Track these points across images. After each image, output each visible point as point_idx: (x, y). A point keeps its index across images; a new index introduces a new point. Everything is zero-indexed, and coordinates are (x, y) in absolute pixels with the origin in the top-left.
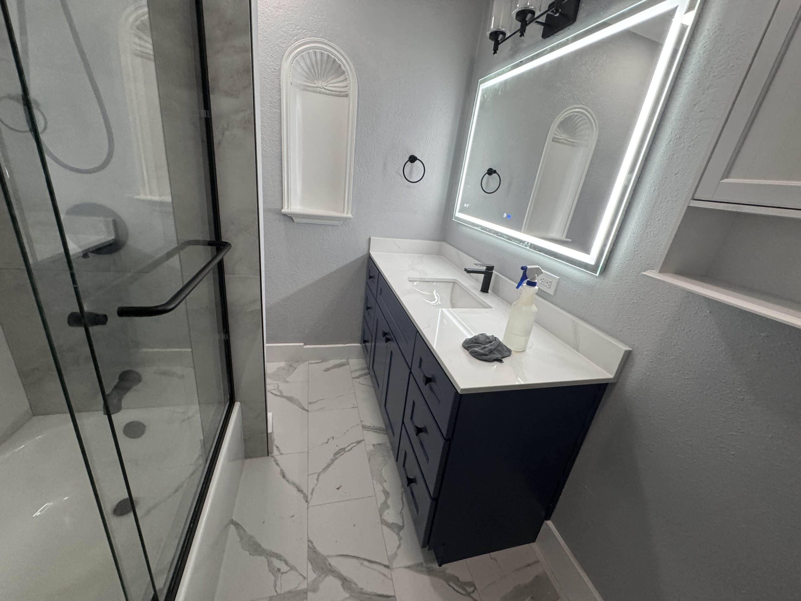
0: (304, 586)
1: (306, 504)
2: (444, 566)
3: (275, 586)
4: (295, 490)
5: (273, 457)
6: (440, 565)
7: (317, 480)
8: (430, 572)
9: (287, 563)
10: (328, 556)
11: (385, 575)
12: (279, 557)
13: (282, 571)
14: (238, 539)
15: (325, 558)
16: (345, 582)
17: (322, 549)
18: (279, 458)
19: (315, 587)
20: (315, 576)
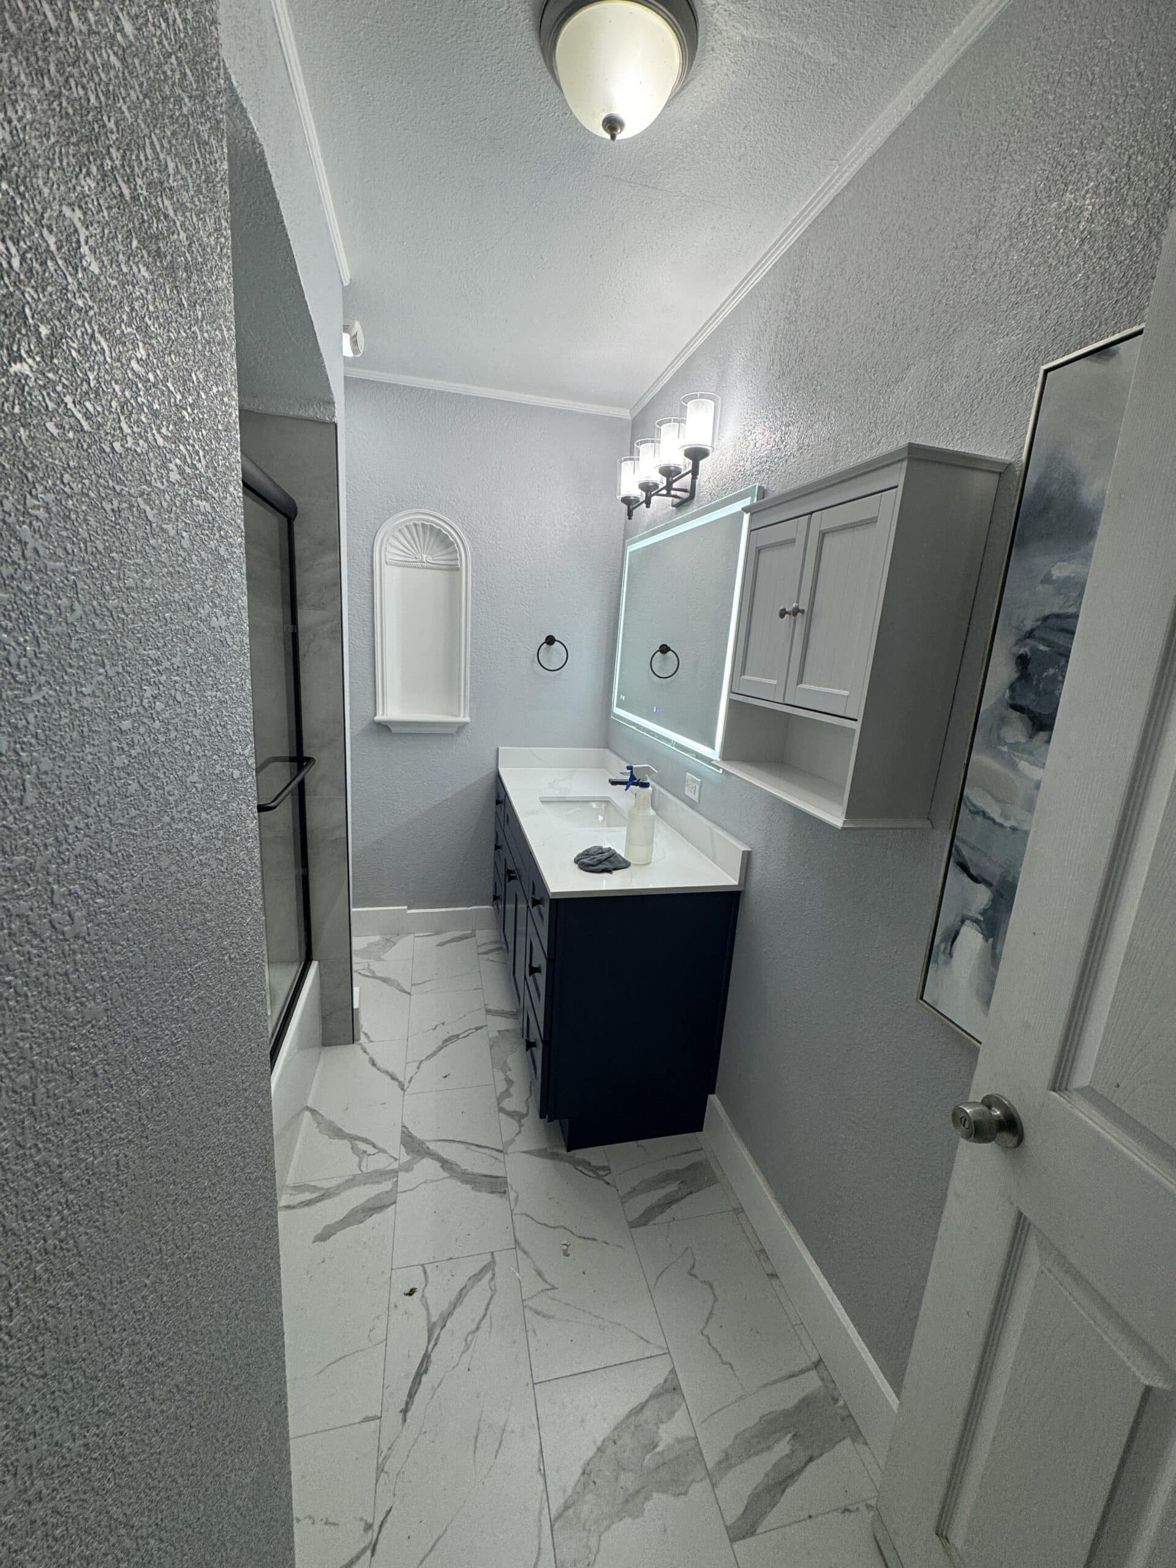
0: (395, 1166)
1: (402, 1092)
2: (573, 1152)
3: (360, 1166)
4: (388, 1078)
5: (360, 1044)
6: (568, 1150)
7: (418, 1068)
8: (554, 1156)
9: (374, 1146)
10: (427, 1141)
11: (496, 1159)
12: (365, 1141)
13: (368, 1153)
14: (315, 1124)
15: (422, 1143)
16: (445, 1163)
17: (418, 1133)
18: (367, 1045)
19: (408, 1168)
20: (409, 1158)
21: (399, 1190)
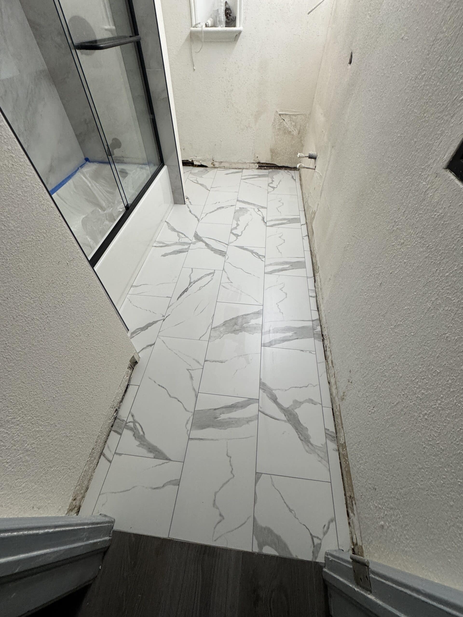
0: (190, 242)
1: (198, 222)
3: (179, 240)
4: (195, 217)
5: (186, 205)
7: (206, 215)
8: (245, 249)
9: (185, 235)
10: (202, 237)
12: (182, 234)
13: (183, 237)
14: (167, 226)
15: (200, 237)
16: (207, 244)
17: (200, 235)
18: (190, 206)
19: (194, 243)
20: (195, 241)
21: (190, 248)
